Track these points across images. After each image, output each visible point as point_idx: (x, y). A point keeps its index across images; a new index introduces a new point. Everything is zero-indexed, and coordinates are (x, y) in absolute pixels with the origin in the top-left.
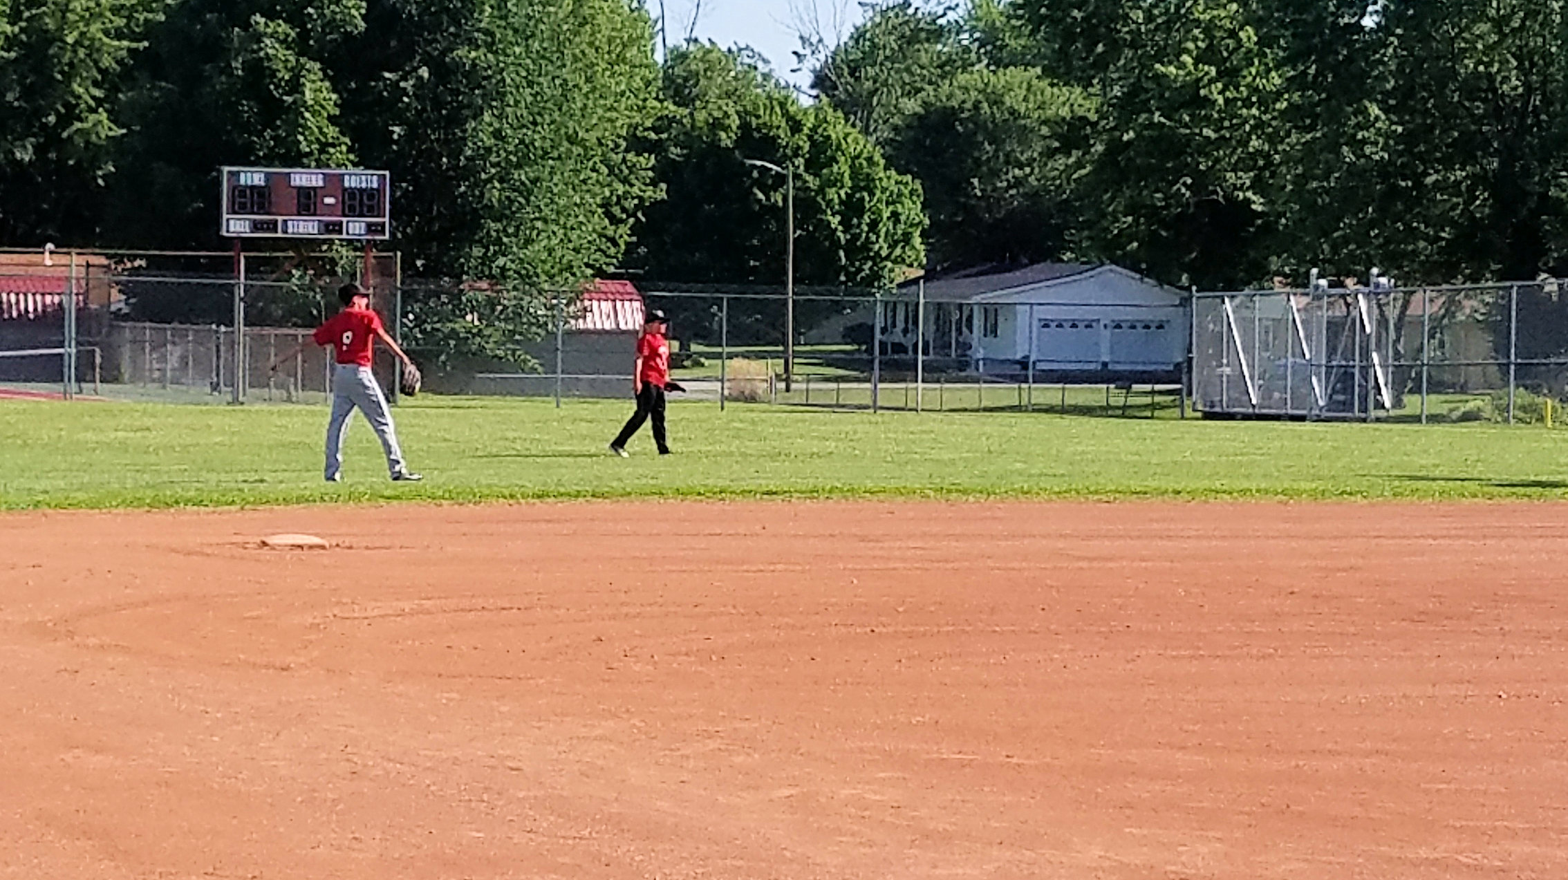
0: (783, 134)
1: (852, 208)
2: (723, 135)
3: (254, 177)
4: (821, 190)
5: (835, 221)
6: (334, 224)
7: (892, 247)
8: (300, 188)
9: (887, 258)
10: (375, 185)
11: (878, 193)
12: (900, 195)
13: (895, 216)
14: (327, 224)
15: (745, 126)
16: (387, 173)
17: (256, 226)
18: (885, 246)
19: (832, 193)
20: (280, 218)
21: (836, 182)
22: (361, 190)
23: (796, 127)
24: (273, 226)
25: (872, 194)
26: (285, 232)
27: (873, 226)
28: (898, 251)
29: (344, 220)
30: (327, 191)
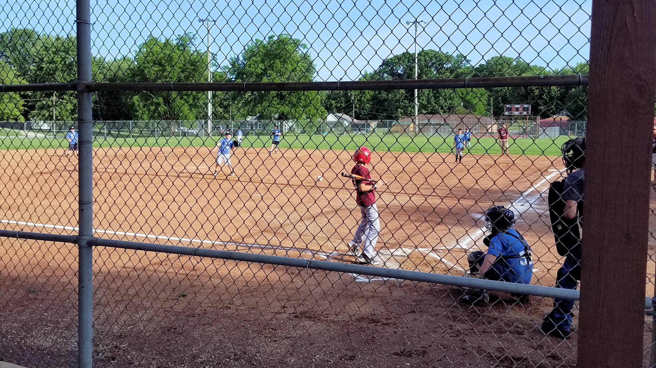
8: (516, 108)
14: (520, 113)
17: (509, 113)
22: (526, 108)
24: (512, 113)
26: (514, 114)
29: (523, 112)
30: (520, 108)
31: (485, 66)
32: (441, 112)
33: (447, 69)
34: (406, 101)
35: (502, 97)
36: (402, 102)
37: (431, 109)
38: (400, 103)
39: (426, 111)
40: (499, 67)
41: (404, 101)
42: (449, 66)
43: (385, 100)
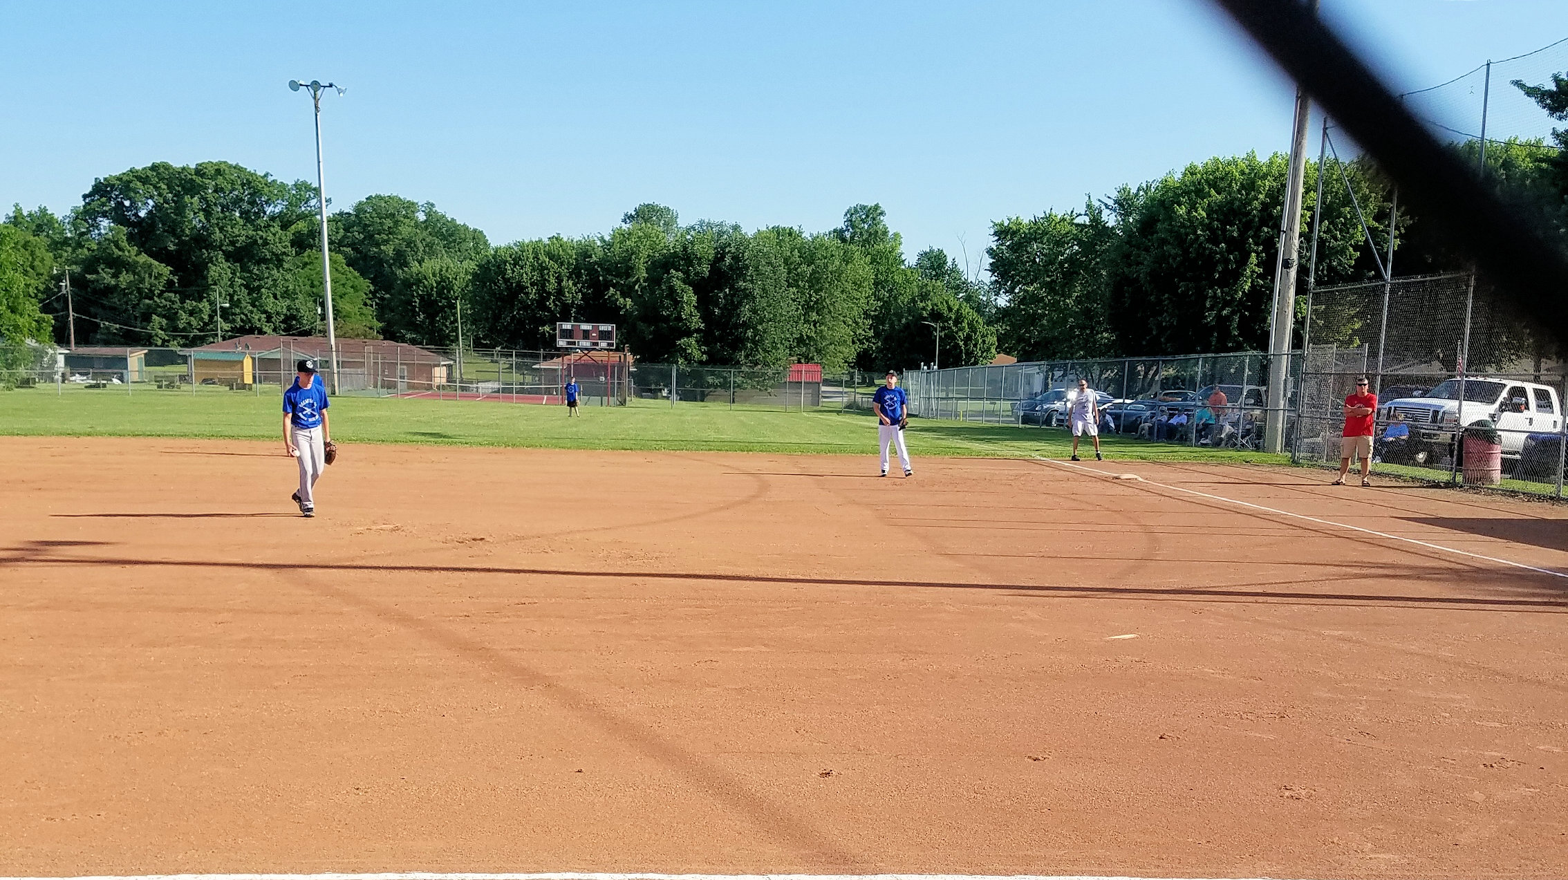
0: (946, 312)
1: (968, 339)
2: (924, 312)
3: (567, 326)
4: (957, 333)
5: (961, 343)
6: (596, 343)
7: (982, 352)
8: (584, 330)
9: (981, 356)
10: (610, 329)
11: (978, 333)
12: (987, 334)
13: (984, 342)
14: (593, 343)
15: (933, 309)
16: (614, 325)
17: (569, 343)
18: (980, 352)
19: (960, 334)
20: (577, 341)
21: (962, 329)
22: (605, 331)
23: (950, 309)
24: (574, 343)
25: (975, 334)
26: (578, 345)
27: (975, 345)
28: (985, 354)
29: (599, 341)
30: (593, 331)
31: (353, 218)
32: (267, 328)
33: (273, 218)
34: (172, 295)
35: (422, 298)
36: (160, 296)
37: (242, 320)
38: (156, 299)
39: (229, 325)
40: (388, 223)
41: (166, 295)
42: (277, 211)
43: (110, 290)
